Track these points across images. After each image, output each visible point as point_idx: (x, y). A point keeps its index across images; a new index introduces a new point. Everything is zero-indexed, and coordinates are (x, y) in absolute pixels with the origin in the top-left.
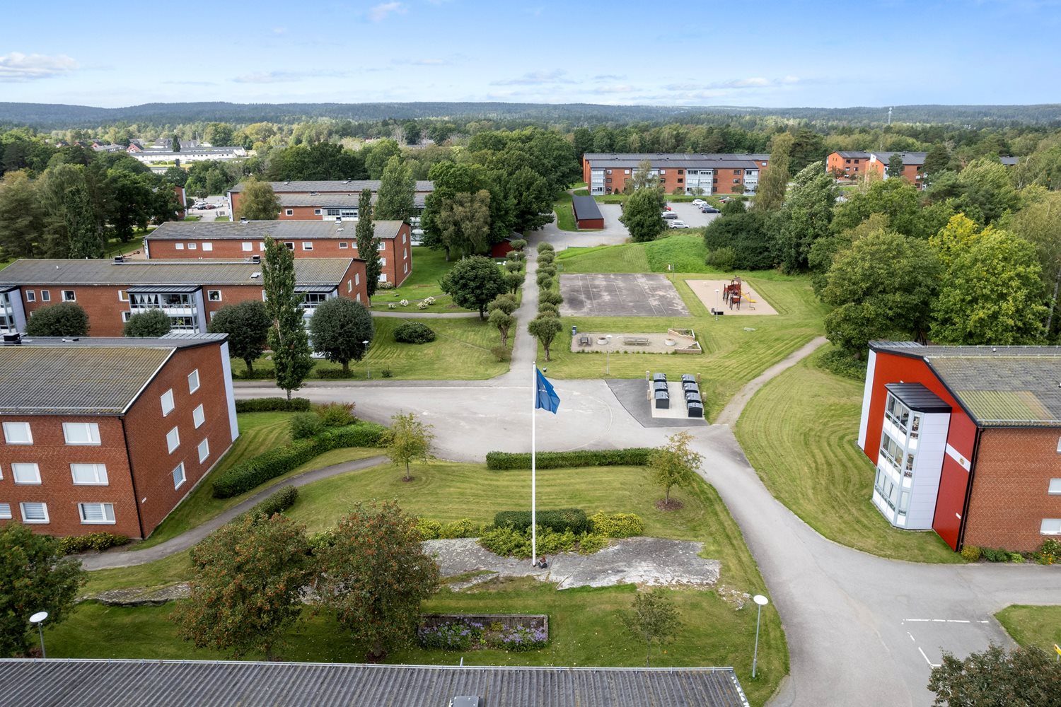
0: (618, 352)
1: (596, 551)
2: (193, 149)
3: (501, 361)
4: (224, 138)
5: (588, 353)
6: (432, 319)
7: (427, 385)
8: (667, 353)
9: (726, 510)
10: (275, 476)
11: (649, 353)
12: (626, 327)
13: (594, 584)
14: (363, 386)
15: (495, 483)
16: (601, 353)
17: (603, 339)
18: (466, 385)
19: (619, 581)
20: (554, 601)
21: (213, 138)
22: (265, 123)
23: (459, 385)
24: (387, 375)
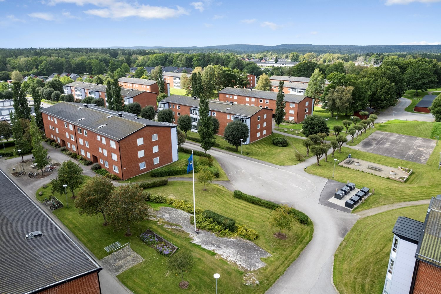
0: (359, 170)
1: (222, 237)
2: (284, 62)
3: (298, 161)
4: (296, 58)
5: (344, 167)
6: (296, 138)
7: (257, 162)
8: (384, 177)
9: (302, 249)
10: (171, 175)
11: (374, 175)
12: (379, 161)
13: (203, 246)
14: (236, 156)
15: (229, 202)
16: (350, 169)
17: (358, 163)
18: (270, 165)
19: (214, 250)
20: (186, 245)
21: (292, 58)
22: (312, 53)
23: (267, 165)
24: (248, 154)
